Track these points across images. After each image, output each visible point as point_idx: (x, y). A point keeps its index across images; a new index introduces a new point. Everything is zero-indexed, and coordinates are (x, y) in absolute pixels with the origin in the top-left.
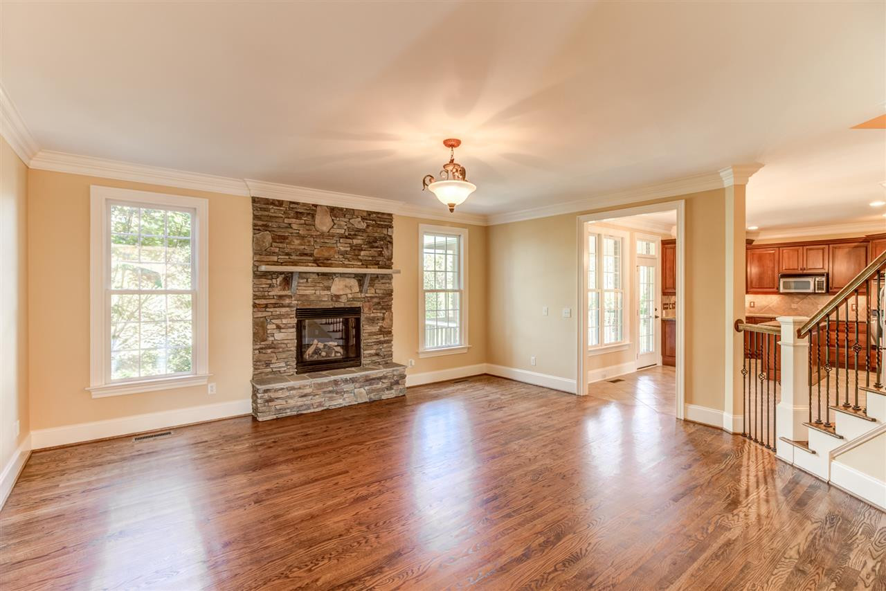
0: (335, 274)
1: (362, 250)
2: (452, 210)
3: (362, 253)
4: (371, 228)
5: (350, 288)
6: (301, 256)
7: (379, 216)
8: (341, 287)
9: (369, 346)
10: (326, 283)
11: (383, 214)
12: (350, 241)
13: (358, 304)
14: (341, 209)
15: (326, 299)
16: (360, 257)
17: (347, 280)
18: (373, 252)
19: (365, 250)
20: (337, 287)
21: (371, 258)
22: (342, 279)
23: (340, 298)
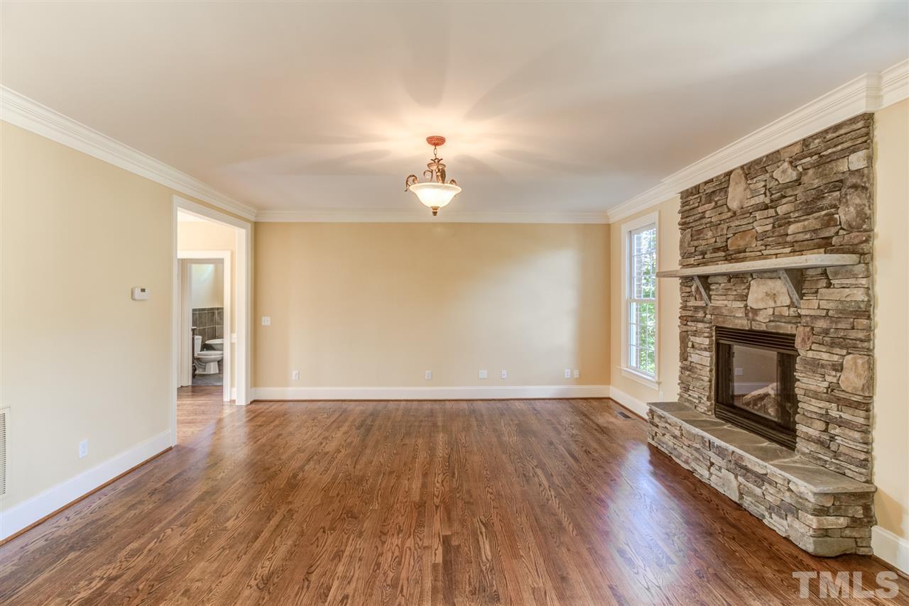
0: (751, 274)
1: (789, 223)
2: (435, 213)
3: (792, 229)
4: (811, 172)
5: (774, 297)
6: (715, 252)
7: (830, 136)
8: (761, 295)
9: (809, 420)
10: (741, 289)
11: (836, 128)
12: (771, 212)
13: (788, 329)
14: (757, 162)
15: (740, 315)
16: (789, 239)
17: (770, 283)
18: (812, 222)
19: (795, 222)
20: (757, 294)
21: (808, 236)
22: (763, 281)
23: (757, 315)
